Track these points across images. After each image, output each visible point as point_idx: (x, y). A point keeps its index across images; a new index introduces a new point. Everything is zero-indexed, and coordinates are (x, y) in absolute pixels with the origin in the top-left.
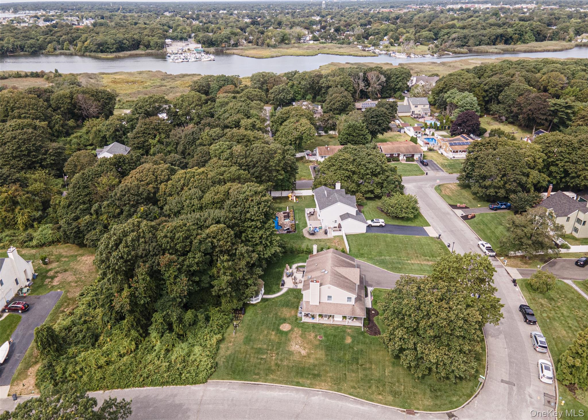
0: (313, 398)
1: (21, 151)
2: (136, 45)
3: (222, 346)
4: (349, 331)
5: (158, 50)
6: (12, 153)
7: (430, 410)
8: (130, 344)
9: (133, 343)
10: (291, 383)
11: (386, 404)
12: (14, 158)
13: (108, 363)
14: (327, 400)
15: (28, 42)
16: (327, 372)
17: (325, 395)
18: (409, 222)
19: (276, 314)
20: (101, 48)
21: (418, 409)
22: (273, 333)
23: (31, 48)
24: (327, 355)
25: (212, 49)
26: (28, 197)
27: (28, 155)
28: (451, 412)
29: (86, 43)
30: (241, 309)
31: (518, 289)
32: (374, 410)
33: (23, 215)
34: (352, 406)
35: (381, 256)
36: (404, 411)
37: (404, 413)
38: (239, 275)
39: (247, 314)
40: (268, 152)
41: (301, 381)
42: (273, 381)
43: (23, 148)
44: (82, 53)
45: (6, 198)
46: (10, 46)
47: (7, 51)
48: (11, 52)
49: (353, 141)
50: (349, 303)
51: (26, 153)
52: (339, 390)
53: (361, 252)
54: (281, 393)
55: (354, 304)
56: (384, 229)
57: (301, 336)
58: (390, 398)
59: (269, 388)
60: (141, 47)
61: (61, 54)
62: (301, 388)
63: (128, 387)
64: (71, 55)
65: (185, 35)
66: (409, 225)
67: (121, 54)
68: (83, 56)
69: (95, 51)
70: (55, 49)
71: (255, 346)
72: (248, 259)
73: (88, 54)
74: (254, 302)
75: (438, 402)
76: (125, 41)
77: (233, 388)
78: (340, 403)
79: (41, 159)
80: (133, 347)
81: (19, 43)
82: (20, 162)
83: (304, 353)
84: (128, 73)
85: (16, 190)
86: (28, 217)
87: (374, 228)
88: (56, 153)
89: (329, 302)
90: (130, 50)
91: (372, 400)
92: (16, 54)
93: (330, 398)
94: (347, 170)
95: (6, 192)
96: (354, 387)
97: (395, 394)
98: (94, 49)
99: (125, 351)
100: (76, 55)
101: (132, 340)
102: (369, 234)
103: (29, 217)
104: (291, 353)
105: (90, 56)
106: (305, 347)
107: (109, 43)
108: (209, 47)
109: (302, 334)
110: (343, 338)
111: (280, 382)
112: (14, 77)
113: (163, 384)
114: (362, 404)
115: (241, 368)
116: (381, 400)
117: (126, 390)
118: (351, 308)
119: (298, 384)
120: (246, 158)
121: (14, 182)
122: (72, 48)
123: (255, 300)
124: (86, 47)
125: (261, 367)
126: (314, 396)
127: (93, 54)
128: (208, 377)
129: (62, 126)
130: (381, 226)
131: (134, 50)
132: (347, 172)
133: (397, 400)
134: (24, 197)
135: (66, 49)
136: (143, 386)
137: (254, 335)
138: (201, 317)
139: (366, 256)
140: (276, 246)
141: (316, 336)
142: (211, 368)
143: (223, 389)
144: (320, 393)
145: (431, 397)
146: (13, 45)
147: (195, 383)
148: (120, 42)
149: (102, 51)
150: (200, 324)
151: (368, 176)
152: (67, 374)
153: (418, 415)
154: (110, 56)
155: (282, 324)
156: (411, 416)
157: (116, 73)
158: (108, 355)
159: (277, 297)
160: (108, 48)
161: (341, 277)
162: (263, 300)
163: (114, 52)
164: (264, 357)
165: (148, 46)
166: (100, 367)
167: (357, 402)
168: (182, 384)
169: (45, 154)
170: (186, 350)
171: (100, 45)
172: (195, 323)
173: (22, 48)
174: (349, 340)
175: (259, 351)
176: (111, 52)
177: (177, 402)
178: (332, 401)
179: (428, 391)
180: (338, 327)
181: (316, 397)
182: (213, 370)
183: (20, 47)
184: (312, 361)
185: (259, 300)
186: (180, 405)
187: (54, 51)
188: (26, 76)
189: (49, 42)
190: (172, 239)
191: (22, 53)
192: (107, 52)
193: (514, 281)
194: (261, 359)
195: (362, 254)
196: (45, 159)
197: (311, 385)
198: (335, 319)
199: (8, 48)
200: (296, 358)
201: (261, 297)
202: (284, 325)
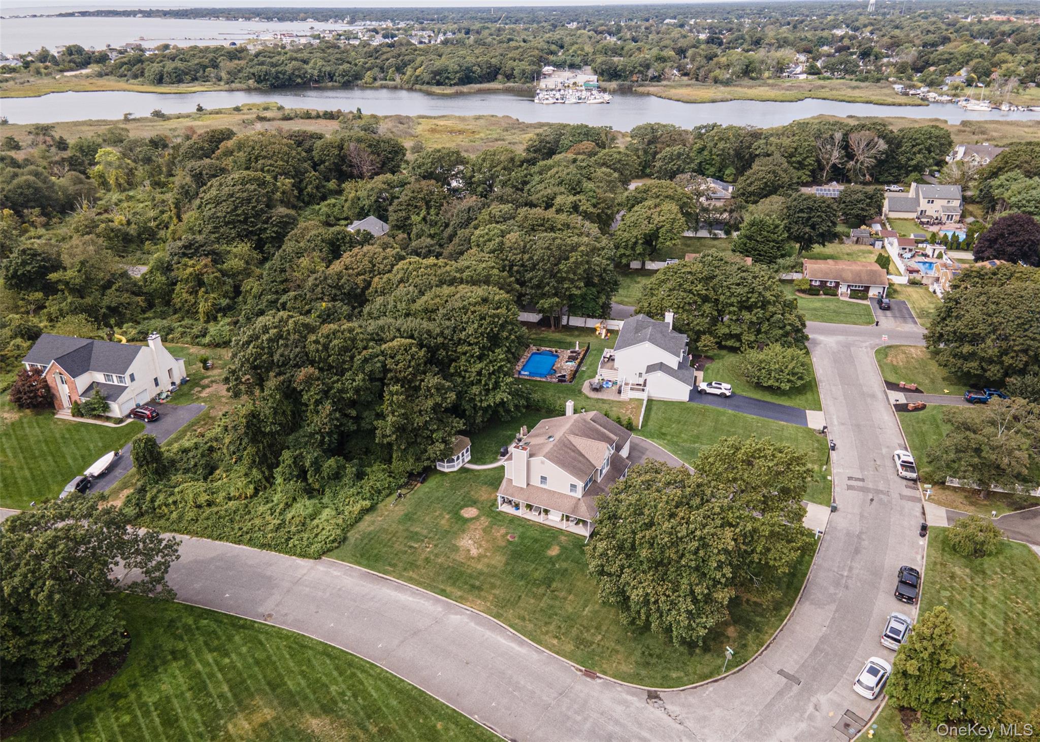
0: (453, 617)
1: (238, 215)
2: (491, 74)
3: (367, 518)
4: (563, 538)
5: (524, 83)
6: (225, 217)
7: (623, 679)
8: (247, 486)
9: (252, 486)
10: (433, 588)
11: (557, 653)
12: (227, 224)
13: (210, 504)
14: (472, 624)
15: (341, 67)
16: (493, 586)
17: (474, 617)
18: (783, 398)
19: (468, 493)
20: (438, 77)
21: (605, 673)
22: (447, 517)
23: (344, 76)
24: (507, 564)
25: (614, 85)
26: (216, 277)
27: (245, 221)
28: (656, 691)
29: (418, 71)
30: (419, 474)
31: (923, 542)
32: (535, 656)
33: (206, 300)
34: (504, 641)
35: (695, 442)
36: (581, 671)
37: (579, 673)
38: (419, 421)
39: (426, 484)
40: (559, 247)
41: (448, 589)
42: (410, 580)
43: (239, 212)
44: (410, 85)
45: (191, 274)
46: (316, 72)
47: (310, 80)
48: (316, 81)
49: (755, 250)
50: (573, 494)
51: (242, 218)
52: (498, 616)
53: (663, 430)
54: (411, 599)
55: (580, 497)
56: (728, 401)
57: (484, 530)
58: (569, 647)
59: (398, 588)
60: (500, 77)
61: (383, 87)
62: (444, 598)
63: (221, 539)
64: (395, 88)
65: (577, 60)
66: (781, 403)
67: (465, 89)
68: (411, 89)
69: (428, 83)
70: (375, 79)
71: (411, 529)
72: (439, 399)
73: (418, 87)
74: (446, 470)
75: (643, 673)
76: (475, 68)
77: (350, 575)
78: (488, 633)
79: (260, 229)
80: (250, 491)
81: (328, 69)
82: (232, 231)
83: (474, 552)
84: (459, 117)
85: (206, 266)
86: (212, 306)
87: (710, 397)
88: (280, 222)
89: (543, 486)
90: (481, 83)
91: (539, 643)
92: (323, 85)
93: (477, 624)
94: (690, 291)
95: (193, 266)
96: (523, 619)
97: (580, 642)
98: (426, 79)
99: (237, 494)
100: (402, 88)
101: (250, 482)
102: (694, 405)
103: (214, 305)
104: (456, 549)
105: (421, 90)
106: (481, 546)
107: (450, 70)
108: (610, 80)
109: (487, 527)
110: (548, 546)
111: (419, 584)
112: (302, 118)
113: (263, 546)
114: (522, 643)
115: (376, 551)
116: (554, 645)
117: (217, 542)
118: (574, 501)
119: (443, 592)
120: (524, 252)
121: (206, 255)
122: (398, 78)
123: (448, 467)
124: (417, 77)
125: (404, 557)
126: (456, 614)
127: (425, 87)
128: (324, 553)
129: (317, 188)
130: (723, 395)
131: (489, 82)
132: (691, 296)
133: (579, 652)
134: (212, 276)
135: (390, 80)
136: (239, 542)
137: (419, 513)
138: (351, 470)
139: (669, 437)
140: (505, 391)
141: (507, 534)
142: (333, 541)
143: (336, 573)
144: (467, 612)
145: (636, 662)
146: (320, 71)
147: (303, 555)
148: (467, 68)
149: (439, 84)
150: (346, 480)
151: (732, 309)
152: (156, 504)
153: (599, 681)
154: (449, 90)
155: (467, 506)
156: (588, 679)
157: (443, 116)
158: (213, 493)
159: (485, 470)
160: (448, 78)
161: (573, 451)
162: (463, 470)
163: (455, 84)
164: (416, 546)
165: (509, 77)
166: (199, 507)
167: (514, 638)
168: (287, 553)
169: (266, 222)
170: (310, 511)
171: (436, 73)
172: (337, 476)
173: (331, 77)
174: (554, 551)
175: (414, 536)
176: (451, 85)
177: (269, 573)
178: (478, 628)
179: (638, 653)
180: (548, 530)
181: (459, 616)
182: (336, 544)
183: (329, 74)
184: (479, 567)
185: (455, 469)
186: (270, 578)
187: (373, 83)
188: (318, 117)
189: (369, 69)
190: (326, 347)
191: (330, 84)
192: (446, 84)
193: (924, 528)
194: (411, 547)
195: (664, 434)
196: (266, 229)
197: (460, 599)
198: (550, 517)
199: (312, 76)
200: (460, 557)
201: (461, 465)
202: (470, 509)
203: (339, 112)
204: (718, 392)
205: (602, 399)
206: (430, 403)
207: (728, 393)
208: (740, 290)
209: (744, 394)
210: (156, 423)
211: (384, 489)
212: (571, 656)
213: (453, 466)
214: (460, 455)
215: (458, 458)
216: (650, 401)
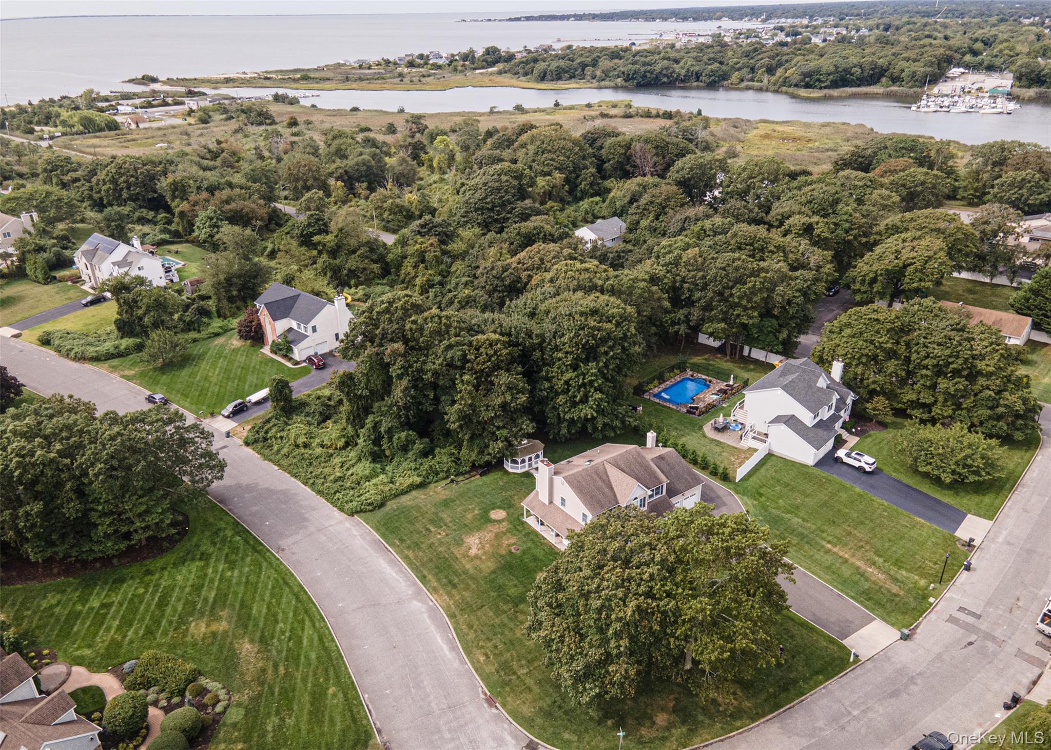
0: (415, 602)
1: (486, 203)
2: (874, 76)
3: (414, 493)
5: (911, 87)
6: (476, 204)
7: (516, 718)
8: (339, 438)
9: (343, 440)
10: (418, 572)
11: (476, 670)
12: (476, 210)
13: (306, 446)
14: (425, 616)
15: (710, 67)
16: (467, 588)
17: (432, 611)
18: (946, 492)
20: (807, 79)
21: (504, 706)
22: (476, 512)
23: (710, 76)
24: (494, 572)
25: (1032, 92)
27: (492, 210)
28: (538, 744)
29: (789, 72)
30: (481, 466)
31: (1001, 715)
32: (456, 664)
34: (439, 640)
35: (789, 512)
36: (486, 694)
37: (482, 696)
39: (484, 478)
41: (430, 577)
42: (406, 558)
44: (776, 87)
46: (683, 72)
47: (676, 79)
48: (682, 81)
50: (582, 522)
51: (489, 206)
52: (452, 616)
53: (762, 491)
54: (394, 574)
56: (865, 477)
57: (497, 535)
58: (490, 669)
59: (392, 563)
60: (884, 80)
61: (748, 88)
62: (420, 584)
63: (296, 477)
64: (760, 90)
65: (998, 62)
66: (938, 496)
67: (835, 92)
68: (776, 91)
69: (796, 85)
70: (742, 80)
71: (440, 514)
73: (784, 89)
75: (539, 721)
76: (854, 70)
78: (433, 628)
79: (504, 218)
80: (341, 443)
81: (697, 68)
82: (480, 217)
83: (473, 551)
84: (805, 123)
87: (845, 468)
89: (562, 507)
90: (859, 86)
91: (468, 653)
92: (688, 84)
93: (430, 617)
96: (471, 627)
97: (506, 667)
98: (794, 82)
99: (329, 444)
100: (767, 90)
101: (344, 436)
102: (818, 471)
104: (461, 543)
105: (786, 93)
106: (483, 547)
107: (824, 71)
108: (1029, 87)
109: (502, 532)
111: (410, 564)
113: (320, 492)
114: (453, 648)
115: (397, 524)
116: (479, 662)
117: (293, 479)
119: (423, 579)
122: (765, 79)
123: (512, 467)
124: (786, 78)
125: (416, 537)
126: (419, 601)
127: (791, 90)
128: (357, 512)
129: (592, 184)
131: (870, 85)
133: (496, 677)
135: (758, 81)
136: (306, 484)
137: (457, 502)
138: (418, 446)
139: (763, 499)
141: (514, 544)
142: (369, 504)
143: (355, 532)
144: (431, 603)
145: (540, 708)
146: (688, 70)
147: (342, 509)
148: (845, 70)
149: (807, 86)
152: (269, 435)
153: (494, 711)
154: (816, 94)
155: (501, 508)
156: (486, 705)
157: (787, 122)
158: (311, 438)
160: (819, 80)
161: (603, 481)
163: (825, 87)
164: (433, 530)
165: (895, 80)
166: (297, 446)
167: (450, 643)
168: (332, 503)
169: (509, 212)
171: (809, 74)
173: (698, 77)
175: (437, 521)
176: (821, 88)
177: (307, 515)
178: (428, 620)
179: (548, 700)
180: (555, 553)
181: (420, 604)
182: (371, 508)
183: (697, 74)
184: (468, 566)
185: (519, 471)
186: (305, 519)
187: (739, 83)
189: (739, 69)
191: (695, 84)
192: (815, 87)
194: (428, 530)
195: (761, 495)
196: (508, 218)
197: (434, 590)
198: (564, 541)
199: (679, 75)
200: (458, 552)
201: (527, 469)
202: (501, 511)
203: (678, 112)
204: (856, 464)
205: (718, 441)
206: (499, 401)
207: (868, 469)
208: (938, 351)
209: (894, 475)
210: (320, 371)
211: (442, 471)
212: (485, 678)
213: (517, 468)
214: (527, 458)
215: (523, 461)
216: (770, 455)
